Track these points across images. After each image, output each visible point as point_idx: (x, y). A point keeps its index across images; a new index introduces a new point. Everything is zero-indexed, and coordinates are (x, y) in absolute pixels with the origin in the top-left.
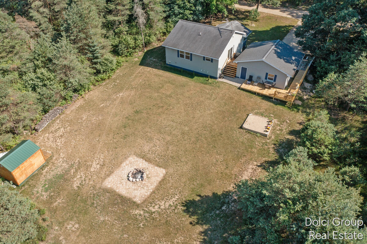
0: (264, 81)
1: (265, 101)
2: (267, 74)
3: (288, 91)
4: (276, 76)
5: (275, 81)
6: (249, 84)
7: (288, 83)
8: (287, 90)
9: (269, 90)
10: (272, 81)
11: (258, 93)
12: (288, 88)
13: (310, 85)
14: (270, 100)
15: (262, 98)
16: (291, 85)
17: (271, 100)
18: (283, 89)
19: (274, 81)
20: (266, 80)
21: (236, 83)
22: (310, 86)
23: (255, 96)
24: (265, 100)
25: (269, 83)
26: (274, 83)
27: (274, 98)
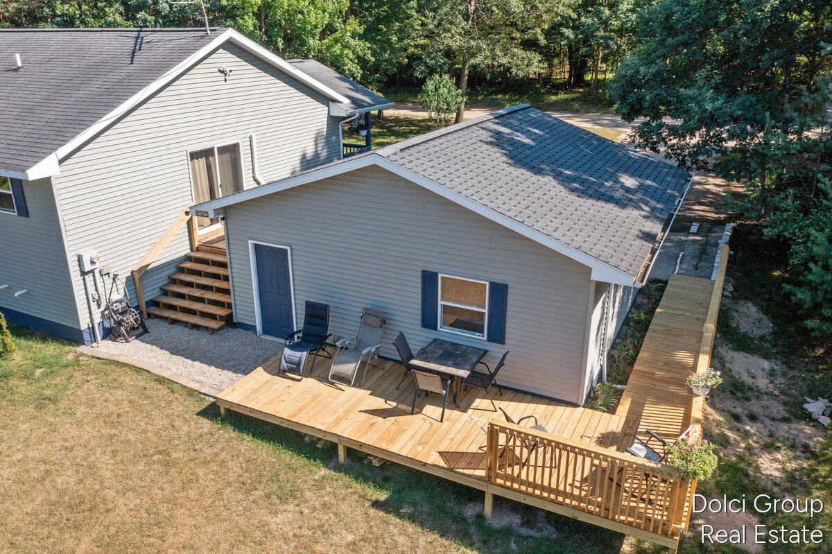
0: (418, 338)
1: (411, 528)
2: (429, 279)
3: (615, 423)
4: (499, 292)
5: (498, 335)
6: (294, 370)
7: (610, 357)
8: (612, 410)
9: (451, 414)
10: (479, 339)
11: (350, 452)
12: (619, 394)
13: (766, 365)
14: (461, 519)
15: (383, 496)
16: (636, 367)
17: (470, 511)
18: (576, 405)
19: (490, 339)
20: (430, 335)
21: (213, 369)
22: (772, 374)
23: (323, 472)
24: (412, 518)
25: (450, 353)
26: (496, 350)
27: (490, 491)
